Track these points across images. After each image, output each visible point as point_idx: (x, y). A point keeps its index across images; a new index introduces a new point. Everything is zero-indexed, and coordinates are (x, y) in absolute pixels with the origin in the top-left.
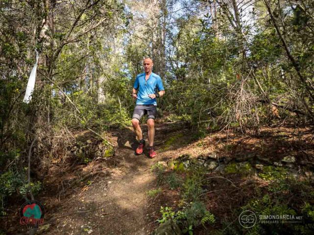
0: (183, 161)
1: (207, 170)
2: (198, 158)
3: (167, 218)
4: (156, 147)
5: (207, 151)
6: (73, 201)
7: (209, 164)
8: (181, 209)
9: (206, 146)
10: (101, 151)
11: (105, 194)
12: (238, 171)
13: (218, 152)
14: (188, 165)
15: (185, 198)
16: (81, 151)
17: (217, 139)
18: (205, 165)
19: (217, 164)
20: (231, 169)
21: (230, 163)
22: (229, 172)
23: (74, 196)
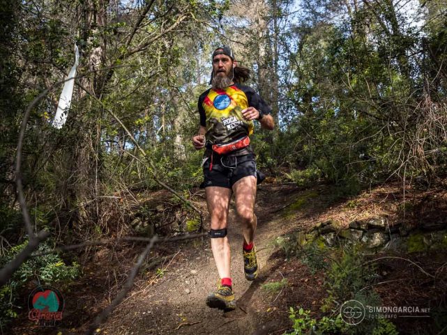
0: (323, 234)
1: (369, 249)
2: (351, 228)
3: (302, 330)
4: (271, 215)
5: (366, 215)
6: (132, 301)
7: (371, 237)
8: (327, 314)
9: (363, 207)
10: (180, 223)
11: (187, 291)
12: (429, 247)
13: (387, 216)
14: (332, 240)
15: (334, 295)
16: (146, 224)
17: (382, 195)
18: (364, 239)
19: (386, 237)
20: (415, 244)
21: (411, 235)
22: (411, 250)
23: (134, 294)
